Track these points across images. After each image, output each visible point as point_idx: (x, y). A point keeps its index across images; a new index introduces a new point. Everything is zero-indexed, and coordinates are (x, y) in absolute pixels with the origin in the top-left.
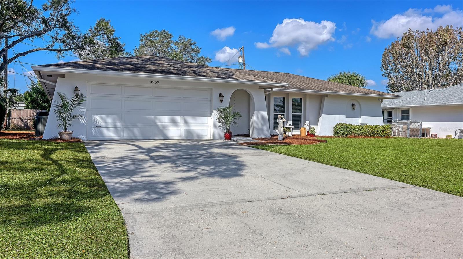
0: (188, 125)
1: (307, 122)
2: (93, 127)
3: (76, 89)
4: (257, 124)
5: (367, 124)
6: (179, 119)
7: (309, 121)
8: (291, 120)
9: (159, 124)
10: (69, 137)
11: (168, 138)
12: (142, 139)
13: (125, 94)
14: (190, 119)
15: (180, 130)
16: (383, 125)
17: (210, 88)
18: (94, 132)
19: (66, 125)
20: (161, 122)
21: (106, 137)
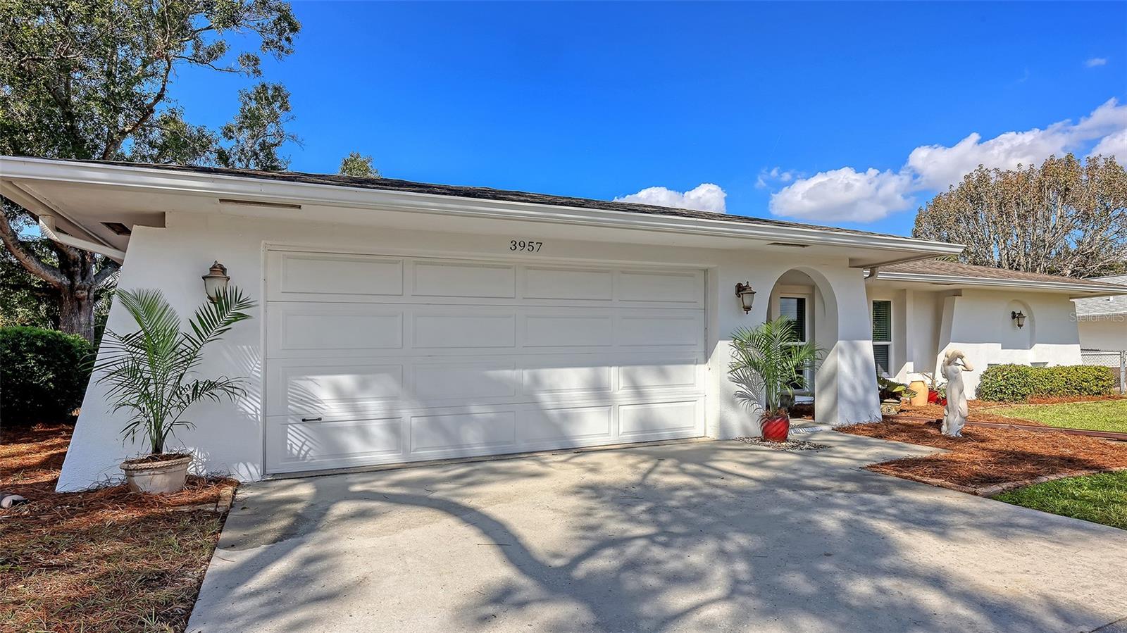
0: (641, 393)
1: (909, 366)
2: (292, 422)
3: (218, 271)
4: (854, 388)
6: (614, 377)
7: (912, 363)
13: (417, 293)
14: (647, 378)
15: (609, 412)
17: (705, 266)
18: (295, 440)
19: (158, 429)
20: (551, 391)
21: (348, 455)
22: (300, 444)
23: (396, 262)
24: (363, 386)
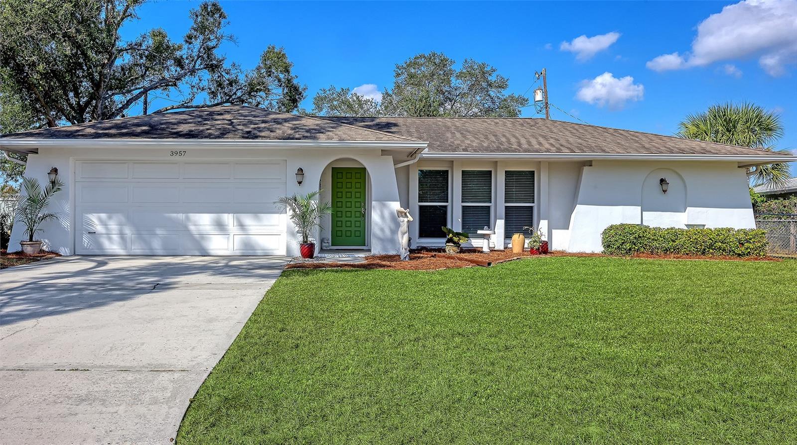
0: (245, 229)
2: (85, 233)
3: (55, 171)
5: (704, 226)
6: (228, 219)
8: (503, 219)
9: (192, 228)
10: (32, 249)
11: (207, 253)
12: (162, 254)
13: (134, 177)
14: (248, 220)
15: (228, 238)
16: (754, 226)
17: (285, 159)
18: (86, 241)
19: (32, 231)
20: (195, 225)
21: (104, 249)
22: (87, 242)
23: (125, 163)
24: (110, 218)
